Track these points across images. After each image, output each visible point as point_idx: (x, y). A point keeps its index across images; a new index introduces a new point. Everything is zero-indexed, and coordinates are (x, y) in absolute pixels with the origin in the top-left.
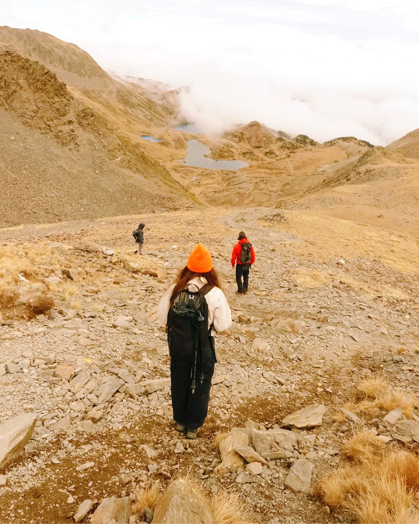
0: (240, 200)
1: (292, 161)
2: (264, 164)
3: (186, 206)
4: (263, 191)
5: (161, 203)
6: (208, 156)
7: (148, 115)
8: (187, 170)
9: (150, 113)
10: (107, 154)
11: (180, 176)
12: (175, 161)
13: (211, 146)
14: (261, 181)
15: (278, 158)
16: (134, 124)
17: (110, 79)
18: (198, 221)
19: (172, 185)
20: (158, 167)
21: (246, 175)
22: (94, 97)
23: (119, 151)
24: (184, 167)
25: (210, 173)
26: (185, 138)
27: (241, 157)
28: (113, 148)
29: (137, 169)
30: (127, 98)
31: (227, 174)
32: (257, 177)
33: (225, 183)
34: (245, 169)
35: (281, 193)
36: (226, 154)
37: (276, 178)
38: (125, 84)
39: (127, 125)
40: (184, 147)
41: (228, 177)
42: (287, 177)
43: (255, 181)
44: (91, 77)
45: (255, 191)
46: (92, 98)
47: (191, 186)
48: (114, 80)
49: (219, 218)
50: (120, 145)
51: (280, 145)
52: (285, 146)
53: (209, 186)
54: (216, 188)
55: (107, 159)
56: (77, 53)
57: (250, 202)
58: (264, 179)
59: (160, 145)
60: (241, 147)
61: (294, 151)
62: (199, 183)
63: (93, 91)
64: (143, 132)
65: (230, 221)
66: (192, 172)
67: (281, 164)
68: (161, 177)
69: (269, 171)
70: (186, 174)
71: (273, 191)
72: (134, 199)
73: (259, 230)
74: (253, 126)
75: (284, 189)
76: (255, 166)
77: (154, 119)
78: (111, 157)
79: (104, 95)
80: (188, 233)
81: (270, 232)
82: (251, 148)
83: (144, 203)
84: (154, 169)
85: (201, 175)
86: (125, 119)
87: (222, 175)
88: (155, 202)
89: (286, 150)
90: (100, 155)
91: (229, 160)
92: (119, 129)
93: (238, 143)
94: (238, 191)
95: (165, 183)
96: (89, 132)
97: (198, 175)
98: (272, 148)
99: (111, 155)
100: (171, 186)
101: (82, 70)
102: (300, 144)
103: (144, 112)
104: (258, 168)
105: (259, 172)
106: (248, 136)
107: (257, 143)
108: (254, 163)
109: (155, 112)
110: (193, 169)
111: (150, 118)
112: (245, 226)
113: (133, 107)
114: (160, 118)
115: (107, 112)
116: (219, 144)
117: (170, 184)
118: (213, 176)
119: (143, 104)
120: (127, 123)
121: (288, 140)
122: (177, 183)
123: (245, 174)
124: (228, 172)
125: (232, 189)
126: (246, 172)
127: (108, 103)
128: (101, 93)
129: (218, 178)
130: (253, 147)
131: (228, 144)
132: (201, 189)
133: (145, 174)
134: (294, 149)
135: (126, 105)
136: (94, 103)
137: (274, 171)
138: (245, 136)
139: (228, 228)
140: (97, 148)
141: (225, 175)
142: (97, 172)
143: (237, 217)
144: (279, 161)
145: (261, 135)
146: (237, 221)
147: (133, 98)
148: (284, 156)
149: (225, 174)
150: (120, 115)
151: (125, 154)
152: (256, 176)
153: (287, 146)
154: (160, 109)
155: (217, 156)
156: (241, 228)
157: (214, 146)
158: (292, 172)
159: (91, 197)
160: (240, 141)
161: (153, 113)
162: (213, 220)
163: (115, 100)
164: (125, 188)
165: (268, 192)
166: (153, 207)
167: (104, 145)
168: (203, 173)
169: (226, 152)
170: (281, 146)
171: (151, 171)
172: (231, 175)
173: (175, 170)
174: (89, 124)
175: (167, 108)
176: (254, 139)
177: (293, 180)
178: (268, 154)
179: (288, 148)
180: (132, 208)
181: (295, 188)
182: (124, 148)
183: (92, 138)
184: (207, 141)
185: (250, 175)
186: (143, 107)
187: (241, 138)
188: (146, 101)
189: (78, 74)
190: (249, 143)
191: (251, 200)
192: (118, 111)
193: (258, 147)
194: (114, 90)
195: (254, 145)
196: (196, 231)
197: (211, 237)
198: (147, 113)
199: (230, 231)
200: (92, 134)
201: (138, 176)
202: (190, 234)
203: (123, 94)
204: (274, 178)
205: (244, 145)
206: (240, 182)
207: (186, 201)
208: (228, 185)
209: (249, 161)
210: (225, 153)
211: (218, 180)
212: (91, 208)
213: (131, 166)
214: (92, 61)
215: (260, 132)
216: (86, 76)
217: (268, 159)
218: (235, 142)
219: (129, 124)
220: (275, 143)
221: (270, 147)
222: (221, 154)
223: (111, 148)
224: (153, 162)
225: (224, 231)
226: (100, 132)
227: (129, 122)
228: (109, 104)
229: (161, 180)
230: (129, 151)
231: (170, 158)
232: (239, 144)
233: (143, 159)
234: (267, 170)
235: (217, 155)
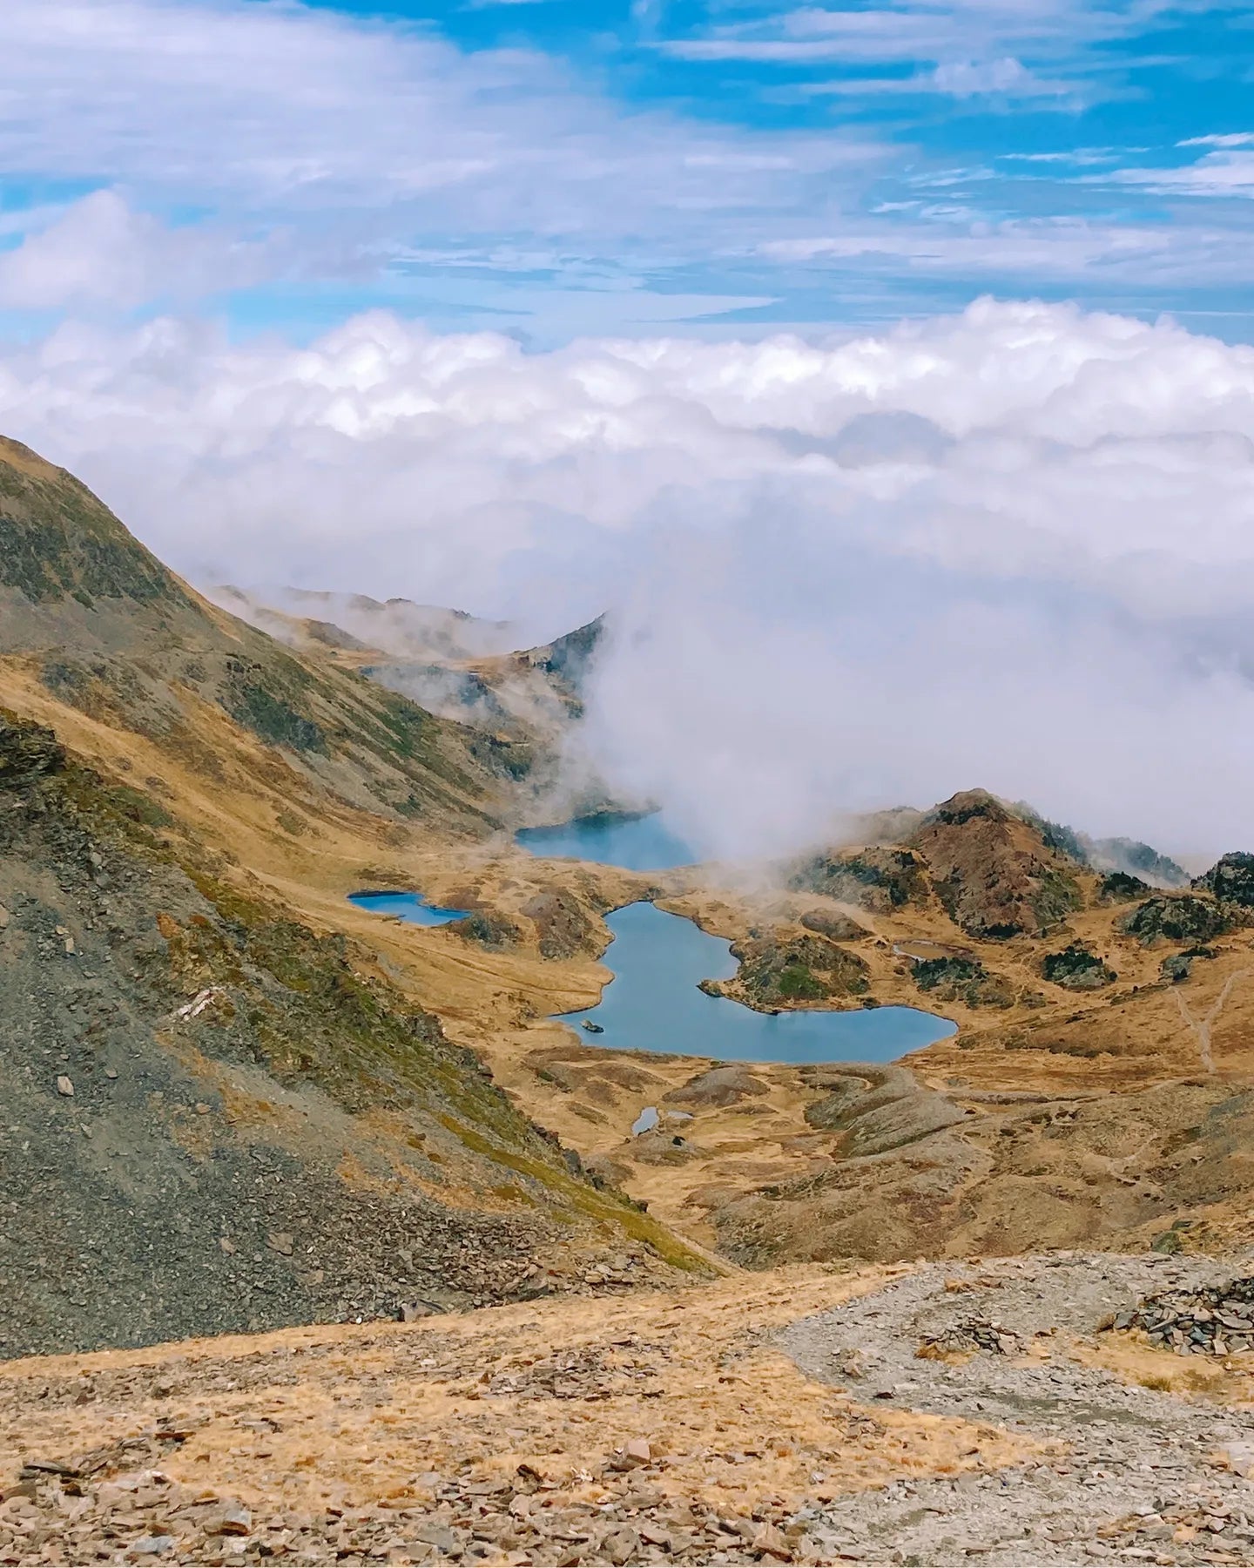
0: (918, 1234)
1: (1203, 1002)
2: (1043, 1026)
3: (593, 1276)
4: (1050, 1180)
5: (441, 1260)
6: (725, 990)
7: (391, 784)
8: (609, 1072)
9: (404, 770)
10: (129, 977)
11: (572, 1107)
12: (537, 1024)
13: (739, 931)
14: (1036, 1120)
15: (1119, 987)
16: (315, 832)
17: (193, 606)
18: (623, 1357)
19: (513, 1150)
20: (429, 1047)
21: (944, 1090)
22: (100, 699)
23: (201, 961)
24: (589, 1054)
25: (739, 1085)
26: (595, 897)
27: (911, 990)
28: (163, 942)
29: (305, 1059)
30: (278, 698)
31: (835, 1087)
32: (1006, 1102)
33: (825, 1142)
34: (934, 1058)
35: (1154, 1189)
36: (825, 976)
37: (1122, 1102)
38: (272, 630)
39: (277, 839)
40: (590, 946)
41: (842, 1105)
42: (1184, 1091)
43: (1000, 1120)
44: (93, 599)
45: (1005, 1180)
46: (93, 707)
47: (628, 1163)
48: (215, 609)
49: (783, 1330)
50: (205, 926)
51: (1125, 915)
52: (1157, 918)
53: (735, 1157)
54: (776, 1168)
55: (125, 1008)
56: (25, 484)
57: (979, 1246)
58: (1053, 1109)
59: (459, 941)
60: (904, 936)
61: (1211, 945)
62: (677, 1141)
63: (100, 671)
64: (368, 874)
65: (869, 1352)
66: (634, 1082)
67: (1139, 1024)
68: (445, 1107)
69: (1072, 1063)
70: (602, 1094)
71: (1109, 1177)
72: (282, 1241)
73: (1125, 1416)
74: (964, 816)
75: (1170, 1161)
76: (989, 1035)
77: (427, 804)
78: (153, 997)
79: (159, 689)
80: (511, 1462)
81: (1220, 1428)
82: (962, 939)
83: (341, 1264)
84: (407, 1056)
85: (688, 1099)
86: (266, 806)
87: (808, 1092)
88: (407, 1255)
89: (1164, 940)
90: (87, 985)
91: (840, 1008)
92: (233, 860)
93: (887, 911)
94: (905, 1184)
95: (469, 1141)
96: (28, 857)
97: (667, 1098)
98: (1080, 932)
99: (154, 985)
100: (502, 1157)
101: (46, 565)
102: (1238, 909)
103: (370, 768)
104: (1009, 1046)
105: (1023, 1072)
106: (943, 872)
107: (997, 911)
108: (986, 1021)
109: (428, 767)
110: (639, 1067)
111: (402, 796)
112: (998, 1382)
113: (310, 743)
114: (460, 795)
115: (172, 774)
116: (782, 922)
117: (497, 1141)
118: (754, 1101)
119: (364, 724)
120: (280, 831)
121: (1168, 888)
122: (543, 1135)
123: (938, 1082)
124: (836, 1078)
125: (865, 1170)
126: (945, 1072)
127: (175, 727)
128: (144, 680)
129: (783, 1114)
130: (969, 931)
131: (833, 920)
132: (690, 1177)
133: (352, 1092)
134: (1205, 933)
135: (275, 734)
136: (101, 730)
137: (1106, 1062)
138: (924, 875)
139: (858, 1409)
140: (69, 946)
141: (822, 1095)
142: (65, 1084)
143: (929, 1314)
144: (1128, 1005)
145: (1015, 866)
146: (929, 1348)
147: (316, 698)
148: (1151, 975)
149: (824, 1087)
150: (242, 787)
151: (236, 976)
152: (1004, 1095)
153: (1166, 916)
154: (455, 749)
155: (773, 991)
156: (972, 1403)
157: (752, 933)
158: (1209, 1062)
159: (16, 1241)
160: (899, 900)
161: (423, 771)
162: (741, 1346)
163: (219, 710)
164: (228, 1175)
165: (1080, 1184)
166: (395, 1287)
167: (114, 930)
168: (699, 1086)
169: (821, 964)
170: (1129, 922)
171: (387, 1072)
172: (859, 1092)
173: (540, 1074)
174: (32, 815)
175: (494, 742)
176: (973, 889)
177: (1218, 1110)
178: (1061, 970)
179: (1173, 932)
180: (263, 1300)
181: (1235, 1155)
182: (232, 939)
183: (49, 890)
184: (714, 908)
185: (964, 1091)
186: (364, 742)
187: (902, 884)
188: (380, 709)
189: (24, 587)
190: (950, 908)
191: (980, 1231)
192: (229, 767)
193: (1003, 932)
194: (214, 661)
195: (974, 922)
196: (591, 1441)
197: (713, 1496)
198: (387, 771)
199: (880, 1431)
200: (48, 872)
201: (306, 1103)
202: (525, 1471)
203: (258, 678)
204: (1107, 1101)
205: (924, 925)
206: (909, 1131)
207: (593, 1245)
208: (844, 1150)
209: (958, 1010)
210: (815, 972)
211: (783, 1124)
212: (15, 1310)
213: (265, 1045)
214: (103, 519)
215: (1008, 849)
216: (67, 595)
217: (1061, 997)
218: (870, 907)
219: (286, 835)
220: (1094, 904)
221: (1069, 930)
222: (792, 977)
223: (153, 941)
224: (401, 1017)
225: (824, 1434)
226: (96, 858)
227: (291, 824)
228: (183, 731)
229: (447, 1122)
230: (261, 961)
231: (508, 1011)
232: (896, 917)
233: (340, 1004)
234: (1061, 1058)
235: (776, 980)
